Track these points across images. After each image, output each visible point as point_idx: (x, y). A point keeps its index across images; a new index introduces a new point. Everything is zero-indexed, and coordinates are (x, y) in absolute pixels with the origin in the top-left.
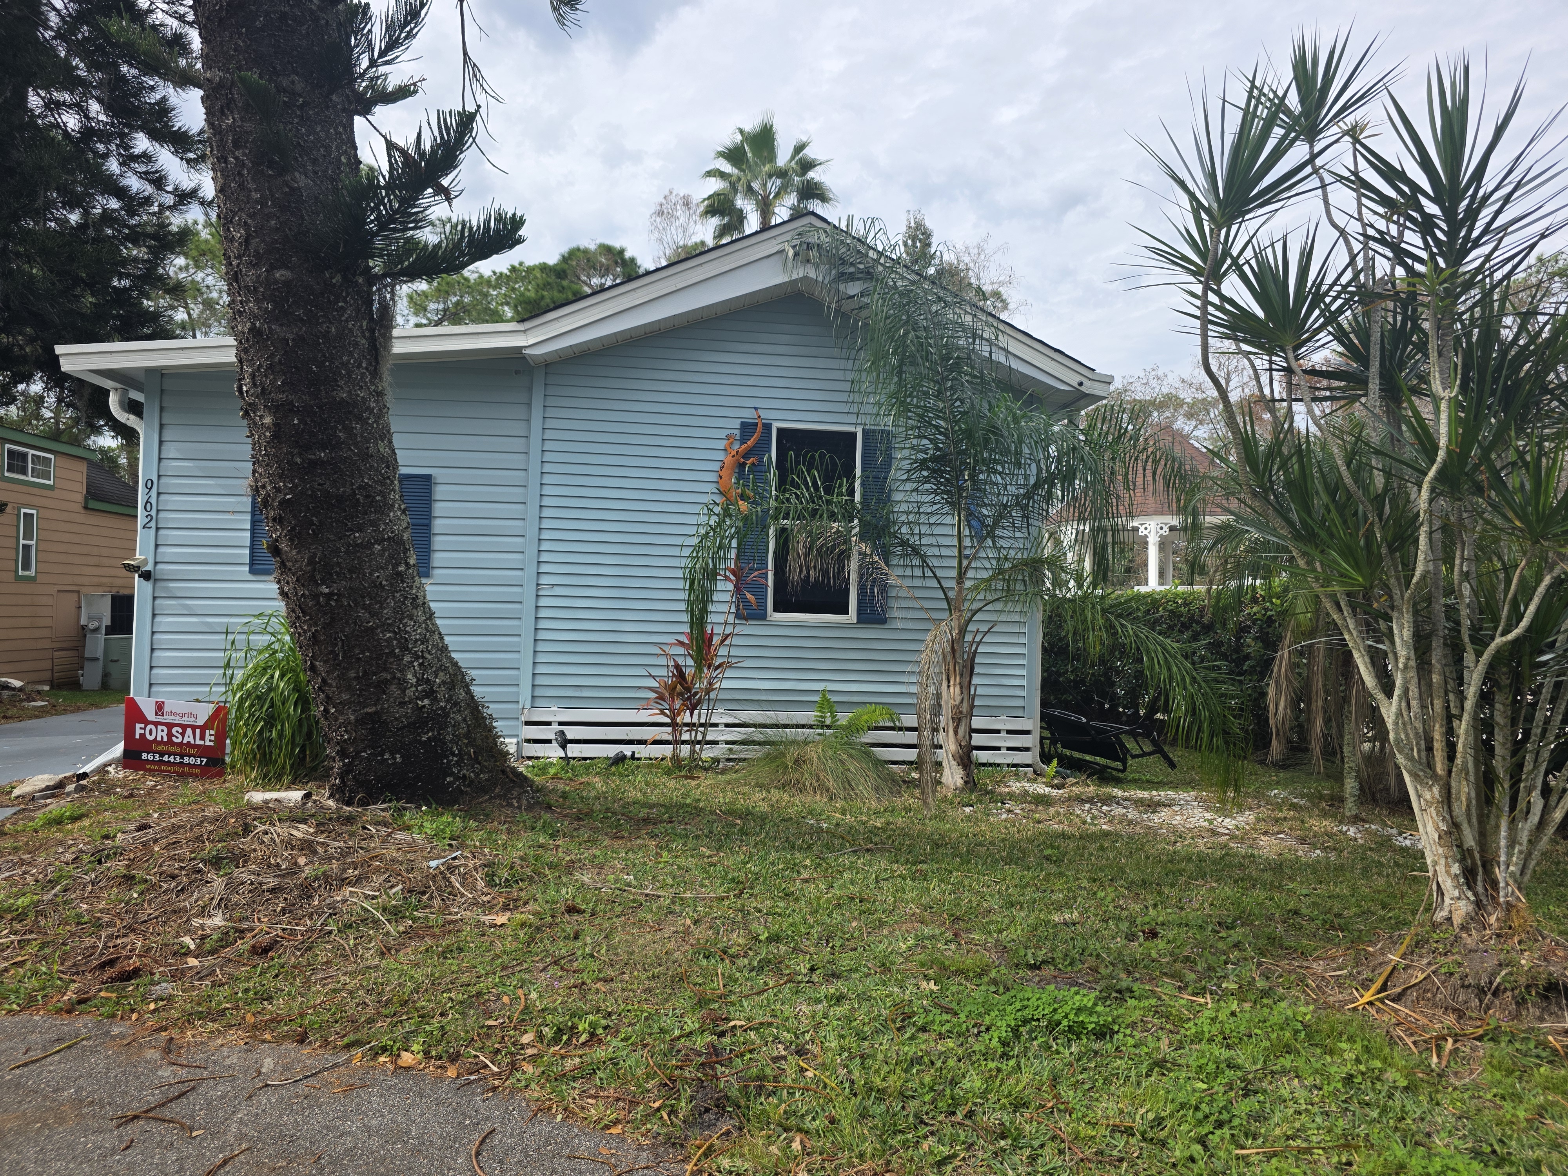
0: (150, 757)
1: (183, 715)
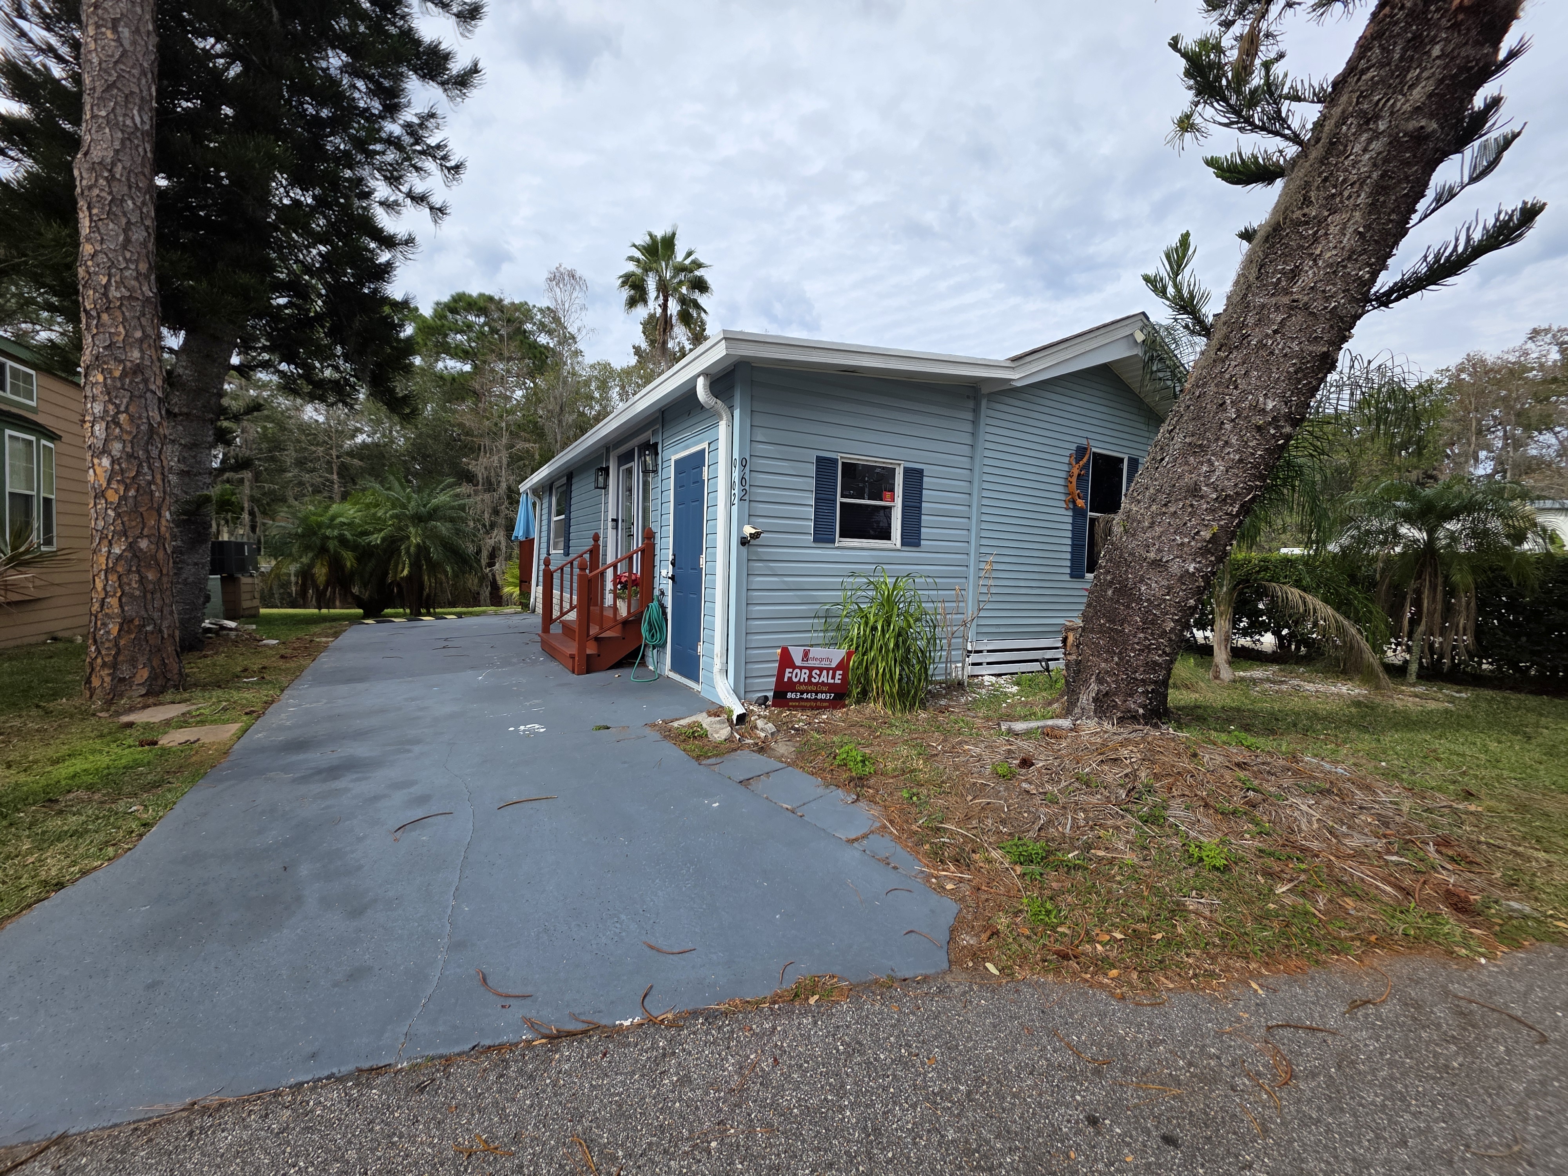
0: (793, 696)
1: (822, 659)
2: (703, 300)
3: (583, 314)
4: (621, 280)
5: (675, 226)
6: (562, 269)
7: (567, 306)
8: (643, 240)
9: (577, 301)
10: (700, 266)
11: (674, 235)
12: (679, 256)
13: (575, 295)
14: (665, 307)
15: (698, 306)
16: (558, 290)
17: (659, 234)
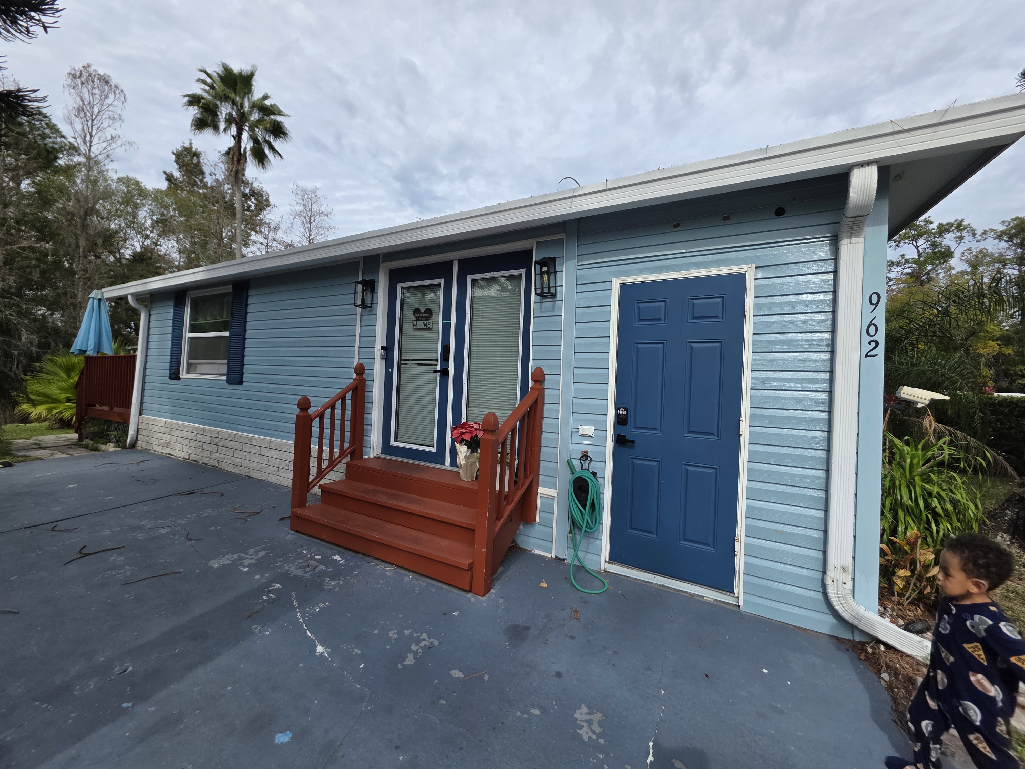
2: (278, 144)
3: (117, 124)
4: (187, 99)
5: (254, 66)
6: (91, 69)
7: (96, 110)
8: (215, 69)
9: (111, 108)
10: (280, 113)
11: (252, 75)
12: (257, 95)
13: (109, 101)
14: (238, 138)
15: (272, 148)
16: (85, 90)
17: (236, 68)
